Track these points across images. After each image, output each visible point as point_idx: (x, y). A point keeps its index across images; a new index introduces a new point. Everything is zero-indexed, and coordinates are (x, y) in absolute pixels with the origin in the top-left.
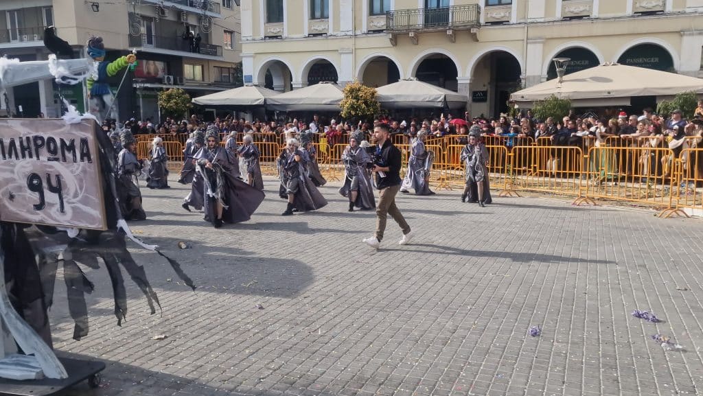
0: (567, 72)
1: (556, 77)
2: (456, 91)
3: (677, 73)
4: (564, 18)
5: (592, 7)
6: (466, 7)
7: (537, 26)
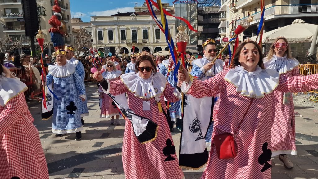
0: (158, 51)
1: (156, 52)
4: (156, 42)
5: (160, 40)
6: (141, 40)
7: (152, 43)
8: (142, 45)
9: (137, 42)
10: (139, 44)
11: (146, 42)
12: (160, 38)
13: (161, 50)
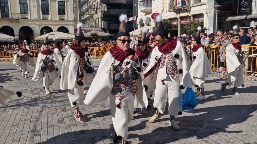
1: (44, 34)
2: (14, 36)
3: (70, 34)
4: (43, 19)
5: (49, 17)
6: (15, 14)
7: (36, 20)
8: (18, 22)
9: (10, 17)
10: (12, 20)
11: (26, 19)
12: (48, 14)
13: (51, 30)
